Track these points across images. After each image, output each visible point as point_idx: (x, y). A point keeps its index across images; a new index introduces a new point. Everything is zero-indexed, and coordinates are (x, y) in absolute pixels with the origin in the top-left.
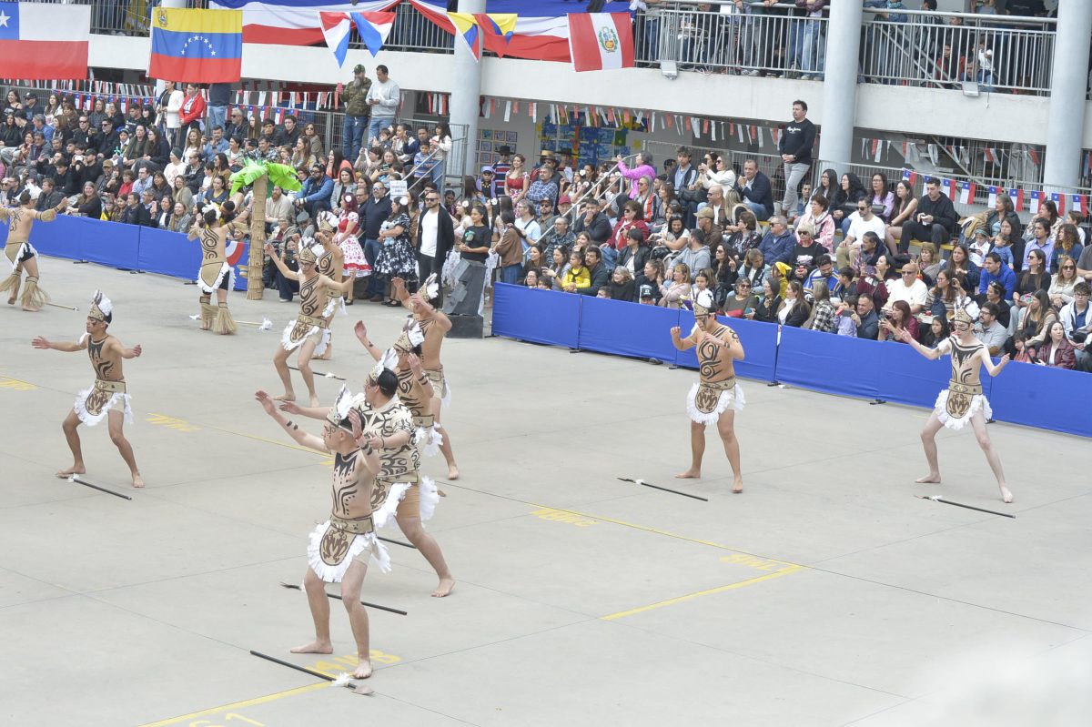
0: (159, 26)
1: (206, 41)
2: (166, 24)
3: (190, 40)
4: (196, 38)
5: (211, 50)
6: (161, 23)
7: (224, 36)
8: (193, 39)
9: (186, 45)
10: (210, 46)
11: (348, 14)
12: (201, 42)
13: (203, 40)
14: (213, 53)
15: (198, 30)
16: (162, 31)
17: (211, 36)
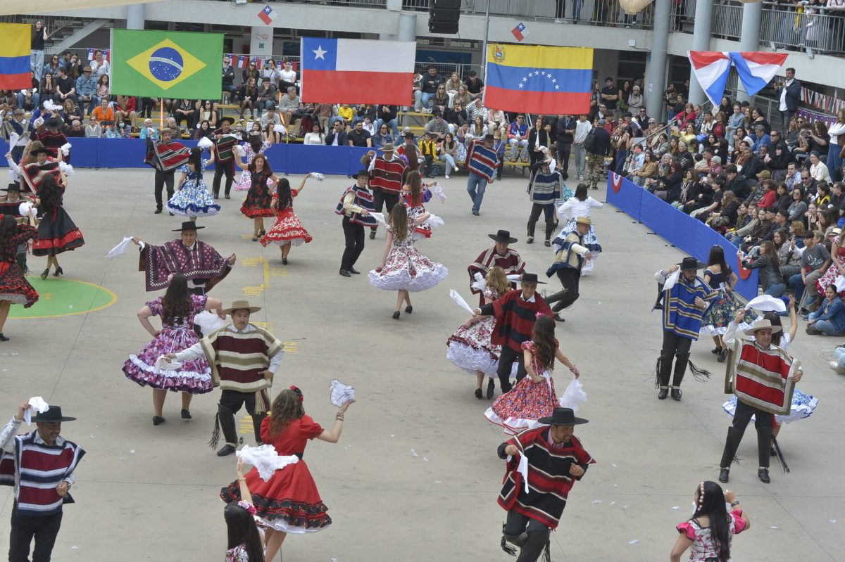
0: (493, 61)
1: (549, 76)
2: (501, 60)
3: (530, 75)
4: (537, 73)
5: (555, 84)
6: (495, 58)
7: (569, 72)
8: (534, 74)
9: (525, 79)
10: (554, 81)
11: (726, 53)
12: (543, 78)
13: (546, 75)
14: (557, 87)
15: (540, 66)
16: (496, 65)
17: (556, 72)
